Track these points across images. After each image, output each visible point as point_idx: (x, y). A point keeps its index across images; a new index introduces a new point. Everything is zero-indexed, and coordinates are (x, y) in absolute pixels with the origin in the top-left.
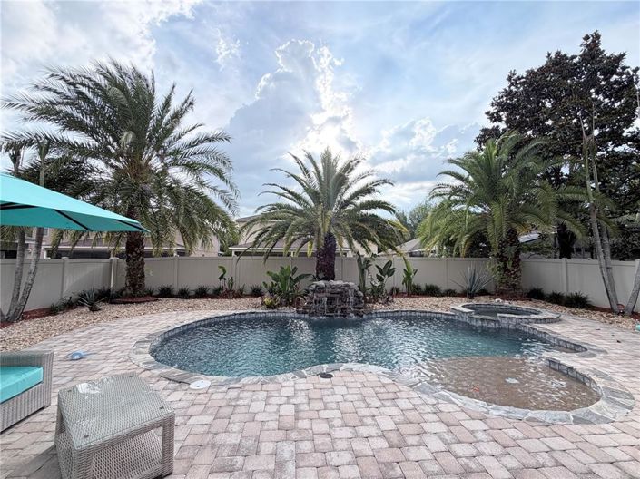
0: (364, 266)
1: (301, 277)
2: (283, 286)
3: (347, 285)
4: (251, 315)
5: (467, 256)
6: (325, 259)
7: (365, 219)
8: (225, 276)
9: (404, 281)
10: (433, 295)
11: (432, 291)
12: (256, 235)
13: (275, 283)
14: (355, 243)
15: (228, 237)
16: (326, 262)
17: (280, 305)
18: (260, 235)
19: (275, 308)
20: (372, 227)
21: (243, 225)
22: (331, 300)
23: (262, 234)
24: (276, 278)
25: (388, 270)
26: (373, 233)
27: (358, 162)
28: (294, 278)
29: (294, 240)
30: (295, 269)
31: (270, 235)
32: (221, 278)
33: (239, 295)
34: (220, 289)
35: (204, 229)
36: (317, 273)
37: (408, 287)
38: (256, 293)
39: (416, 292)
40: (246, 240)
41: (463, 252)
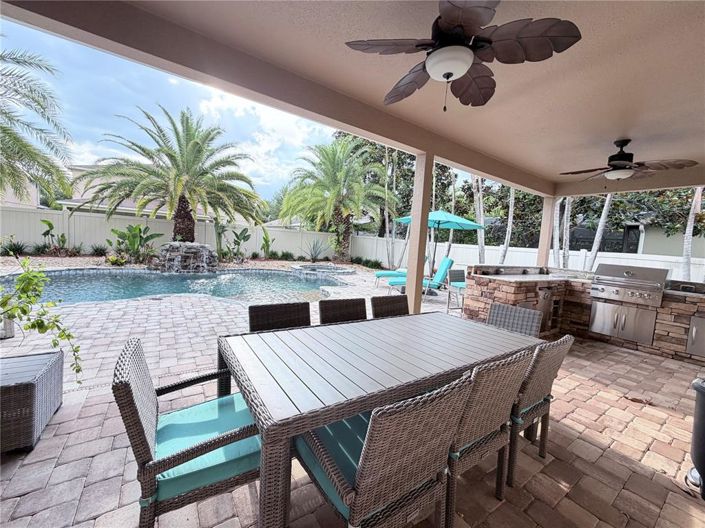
0: (220, 231)
1: (152, 237)
2: (132, 244)
3: (202, 247)
4: (92, 271)
5: (321, 230)
6: (183, 222)
7: (223, 189)
8: (53, 232)
9: (263, 247)
10: (286, 260)
11: (287, 257)
12: (96, 189)
13: (121, 240)
14: (219, 209)
15: (54, 187)
16: (185, 225)
17: (129, 262)
18: (102, 190)
19: (122, 264)
20: (229, 197)
21: (79, 174)
22: (185, 258)
23: (103, 189)
24: (122, 236)
25: (244, 236)
26: (228, 202)
27: (219, 133)
28: (145, 237)
29: (150, 200)
30: (147, 229)
31: (114, 191)
32: (46, 234)
33: (76, 253)
34: (45, 246)
35: (15, 174)
36: (175, 235)
37: (267, 252)
38: (99, 252)
39: (273, 256)
40: (82, 194)
41: (318, 227)
